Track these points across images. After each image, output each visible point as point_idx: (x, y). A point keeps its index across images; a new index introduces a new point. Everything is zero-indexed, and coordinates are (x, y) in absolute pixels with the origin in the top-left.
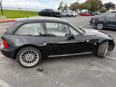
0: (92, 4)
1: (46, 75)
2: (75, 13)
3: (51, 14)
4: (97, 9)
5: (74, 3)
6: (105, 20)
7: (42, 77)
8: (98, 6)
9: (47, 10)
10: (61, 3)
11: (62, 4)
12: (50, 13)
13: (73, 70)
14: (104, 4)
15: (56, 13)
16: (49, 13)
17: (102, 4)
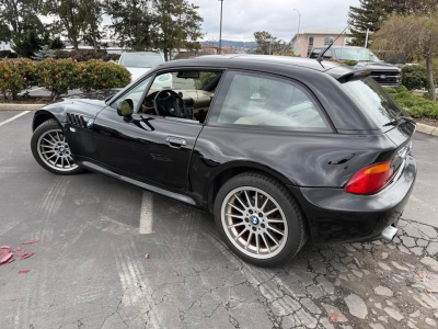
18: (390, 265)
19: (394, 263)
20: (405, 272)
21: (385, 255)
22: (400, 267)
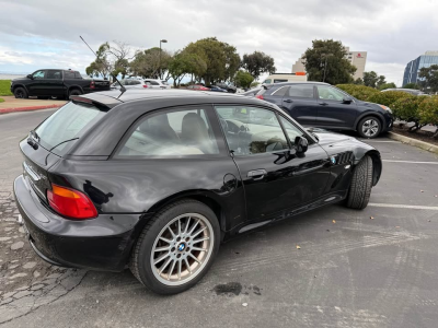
0: (210, 56)
1: (262, 298)
2: (161, 85)
3: (72, 88)
4: (227, 74)
5: (146, 52)
6: (289, 102)
7: (259, 309)
8: (226, 62)
9: (50, 73)
10: (102, 49)
11: (106, 52)
12: (69, 86)
13: (327, 262)
14: (242, 58)
15: (96, 86)
16: (63, 85)
17: (236, 58)
18: (27, 271)
19: (24, 274)
20: (11, 275)
21: (37, 274)
22: (18, 275)
